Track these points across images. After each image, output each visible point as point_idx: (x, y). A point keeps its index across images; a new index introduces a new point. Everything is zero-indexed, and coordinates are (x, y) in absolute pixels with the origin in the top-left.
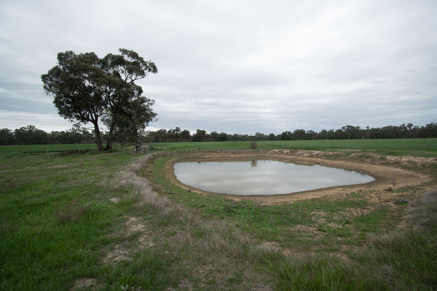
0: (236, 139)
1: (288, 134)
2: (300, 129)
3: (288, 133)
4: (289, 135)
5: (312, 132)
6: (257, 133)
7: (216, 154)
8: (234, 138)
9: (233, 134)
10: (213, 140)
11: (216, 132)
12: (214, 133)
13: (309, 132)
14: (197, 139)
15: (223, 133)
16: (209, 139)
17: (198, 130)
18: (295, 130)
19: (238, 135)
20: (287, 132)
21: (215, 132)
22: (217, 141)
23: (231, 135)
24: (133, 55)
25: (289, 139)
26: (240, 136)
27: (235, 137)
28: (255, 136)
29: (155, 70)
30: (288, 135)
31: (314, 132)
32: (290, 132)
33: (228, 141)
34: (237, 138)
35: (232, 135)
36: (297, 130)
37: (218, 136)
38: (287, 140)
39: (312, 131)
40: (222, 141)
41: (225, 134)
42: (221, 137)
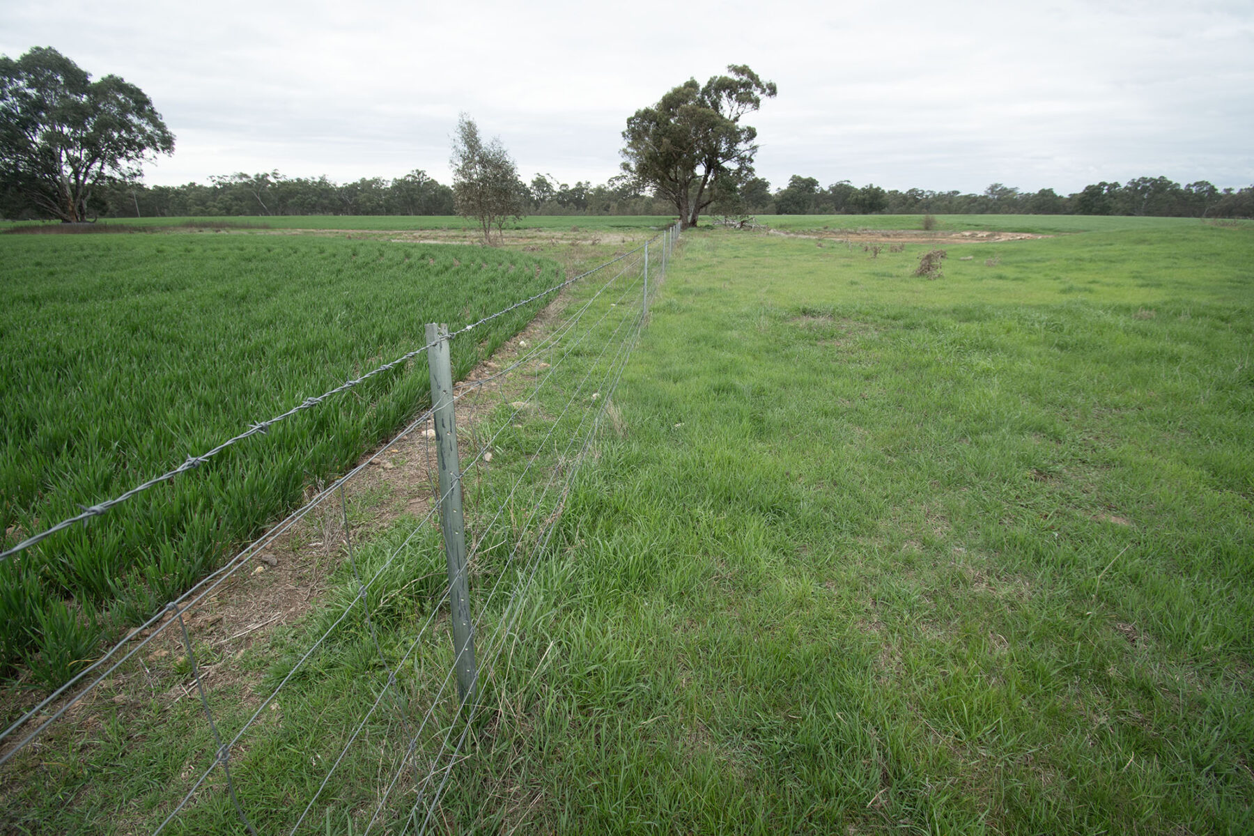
0: (911, 205)
1: (1105, 192)
2: (1154, 177)
3: (1106, 187)
4: (1111, 196)
5: (1205, 189)
6: (993, 188)
7: (854, 236)
8: (904, 204)
9: (904, 190)
10: (836, 209)
11: (848, 181)
12: (841, 185)
13: (1194, 189)
14: (788, 205)
15: (871, 186)
16: (825, 205)
17: (794, 177)
18: (1133, 180)
19: (923, 192)
20: (1104, 184)
21: (846, 183)
22: (848, 212)
23: (897, 191)
24: (743, 70)
25: (1105, 211)
26: (927, 196)
27: (911, 201)
28: (984, 197)
29: (772, 90)
30: (1106, 195)
31: (1213, 187)
32: (1116, 185)
33: (883, 213)
34: (917, 201)
35: (901, 193)
36: (1139, 181)
37: (855, 197)
38: (1096, 213)
39: (1207, 183)
40: (864, 213)
41: (878, 188)
42: (864, 200)
